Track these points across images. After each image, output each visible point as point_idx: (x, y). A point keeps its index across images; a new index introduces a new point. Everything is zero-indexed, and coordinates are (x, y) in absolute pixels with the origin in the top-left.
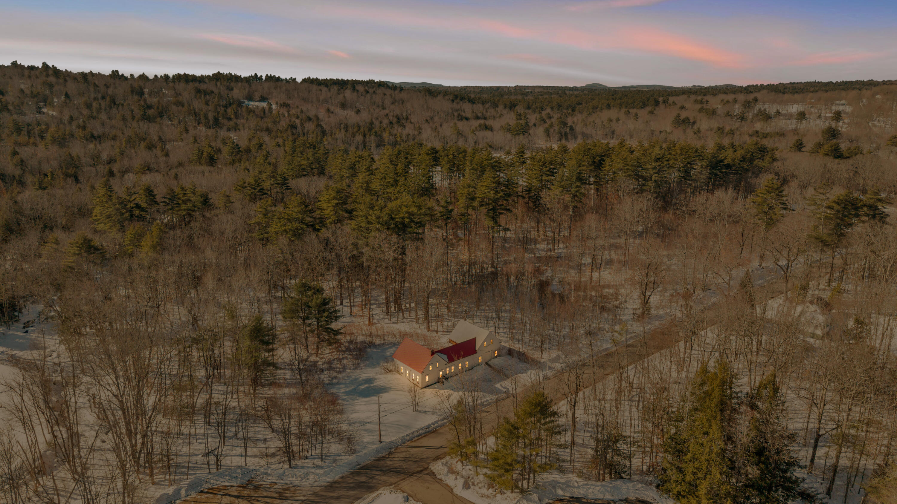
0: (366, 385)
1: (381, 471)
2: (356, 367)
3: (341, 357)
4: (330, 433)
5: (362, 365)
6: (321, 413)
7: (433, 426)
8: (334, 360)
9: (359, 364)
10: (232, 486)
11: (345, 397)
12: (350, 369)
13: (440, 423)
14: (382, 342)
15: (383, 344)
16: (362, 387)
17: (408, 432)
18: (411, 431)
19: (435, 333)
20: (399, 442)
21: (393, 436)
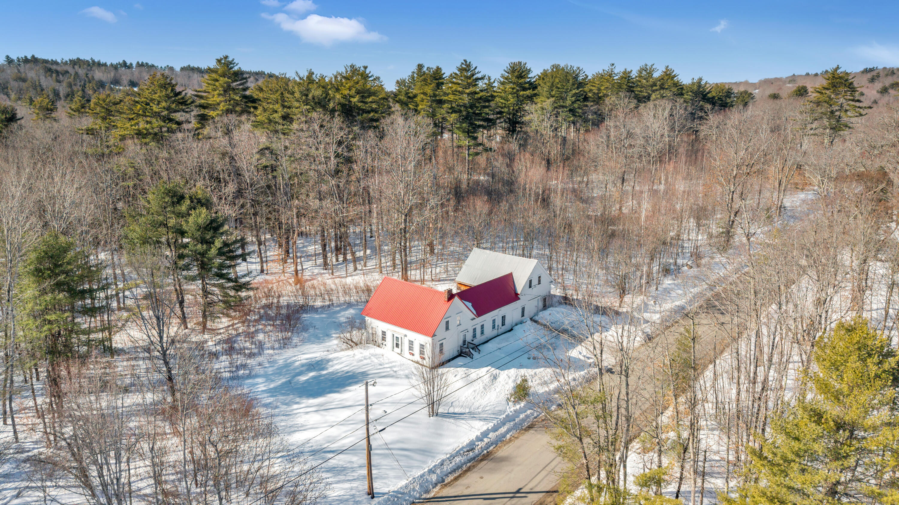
0: (312, 374)
2: (285, 344)
3: (252, 329)
4: (240, 483)
5: (295, 340)
6: (214, 438)
7: (481, 444)
8: (238, 335)
9: (288, 339)
11: (271, 400)
12: (273, 348)
13: (492, 435)
14: (327, 303)
15: (329, 306)
16: (303, 378)
17: (431, 464)
18: (437, 461)
20: (414, 490)
21: (399, 478)
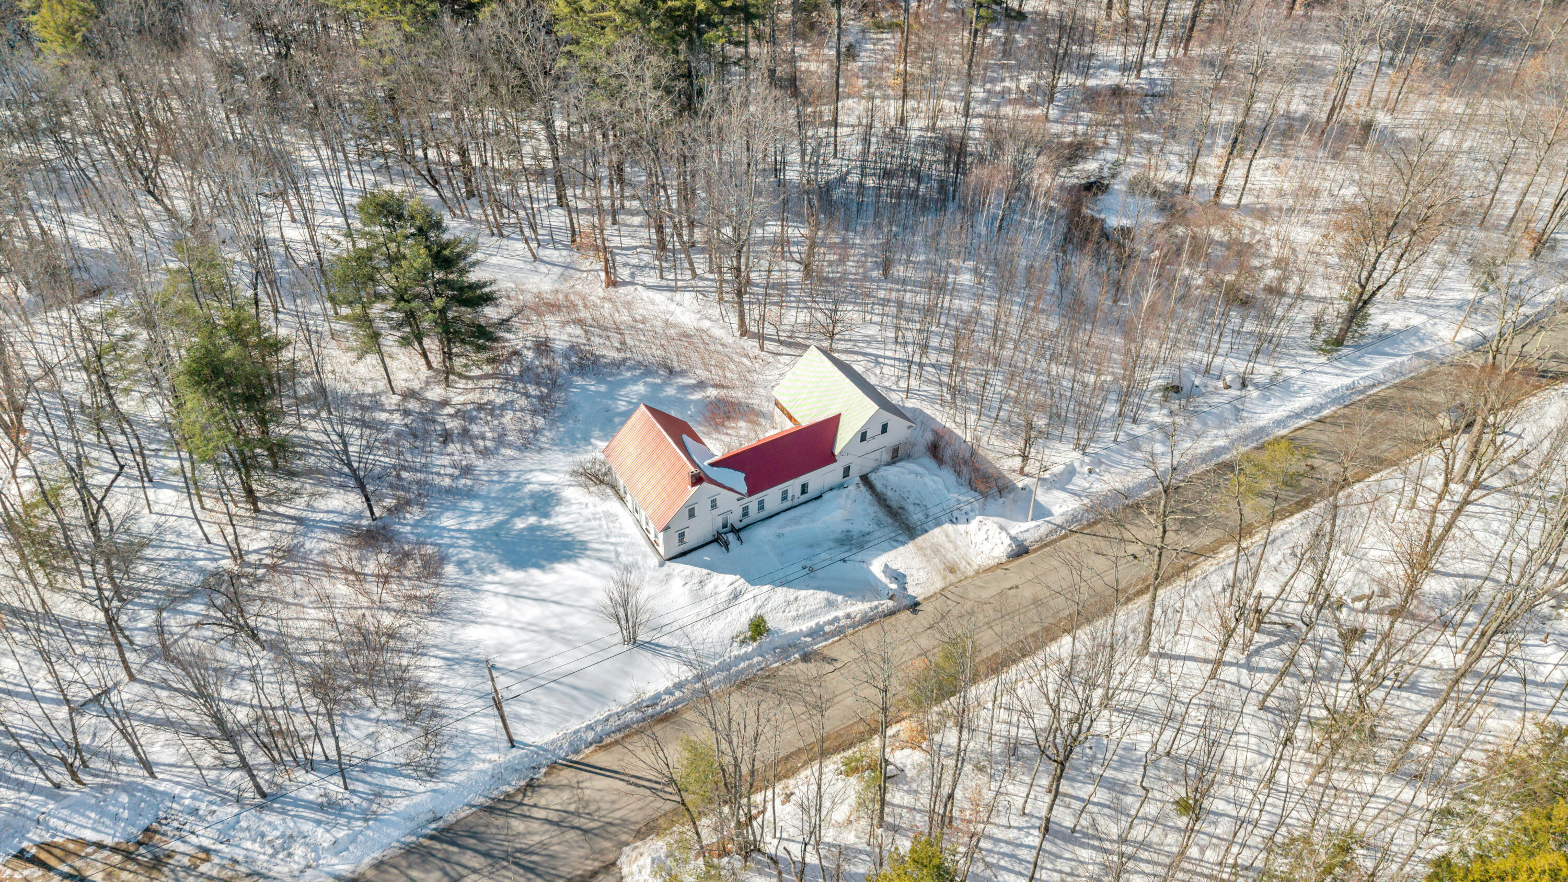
0: (532, 520)
1: (487, 855)
2: (530, 441)
3: (502, 398)
4: (392, 685)
5: (545, 437)
7: (669, 699)
9: (536, 431)
10: (100, 846)
11: (468, 554)
12: (513, 446)
13: (688, 688)
14: (620, 355)
15: (618, 364)
16: (520, 523)
18: (602, 715)
19: (755, 343)
20: (561, 747)
21: (551, 726)
